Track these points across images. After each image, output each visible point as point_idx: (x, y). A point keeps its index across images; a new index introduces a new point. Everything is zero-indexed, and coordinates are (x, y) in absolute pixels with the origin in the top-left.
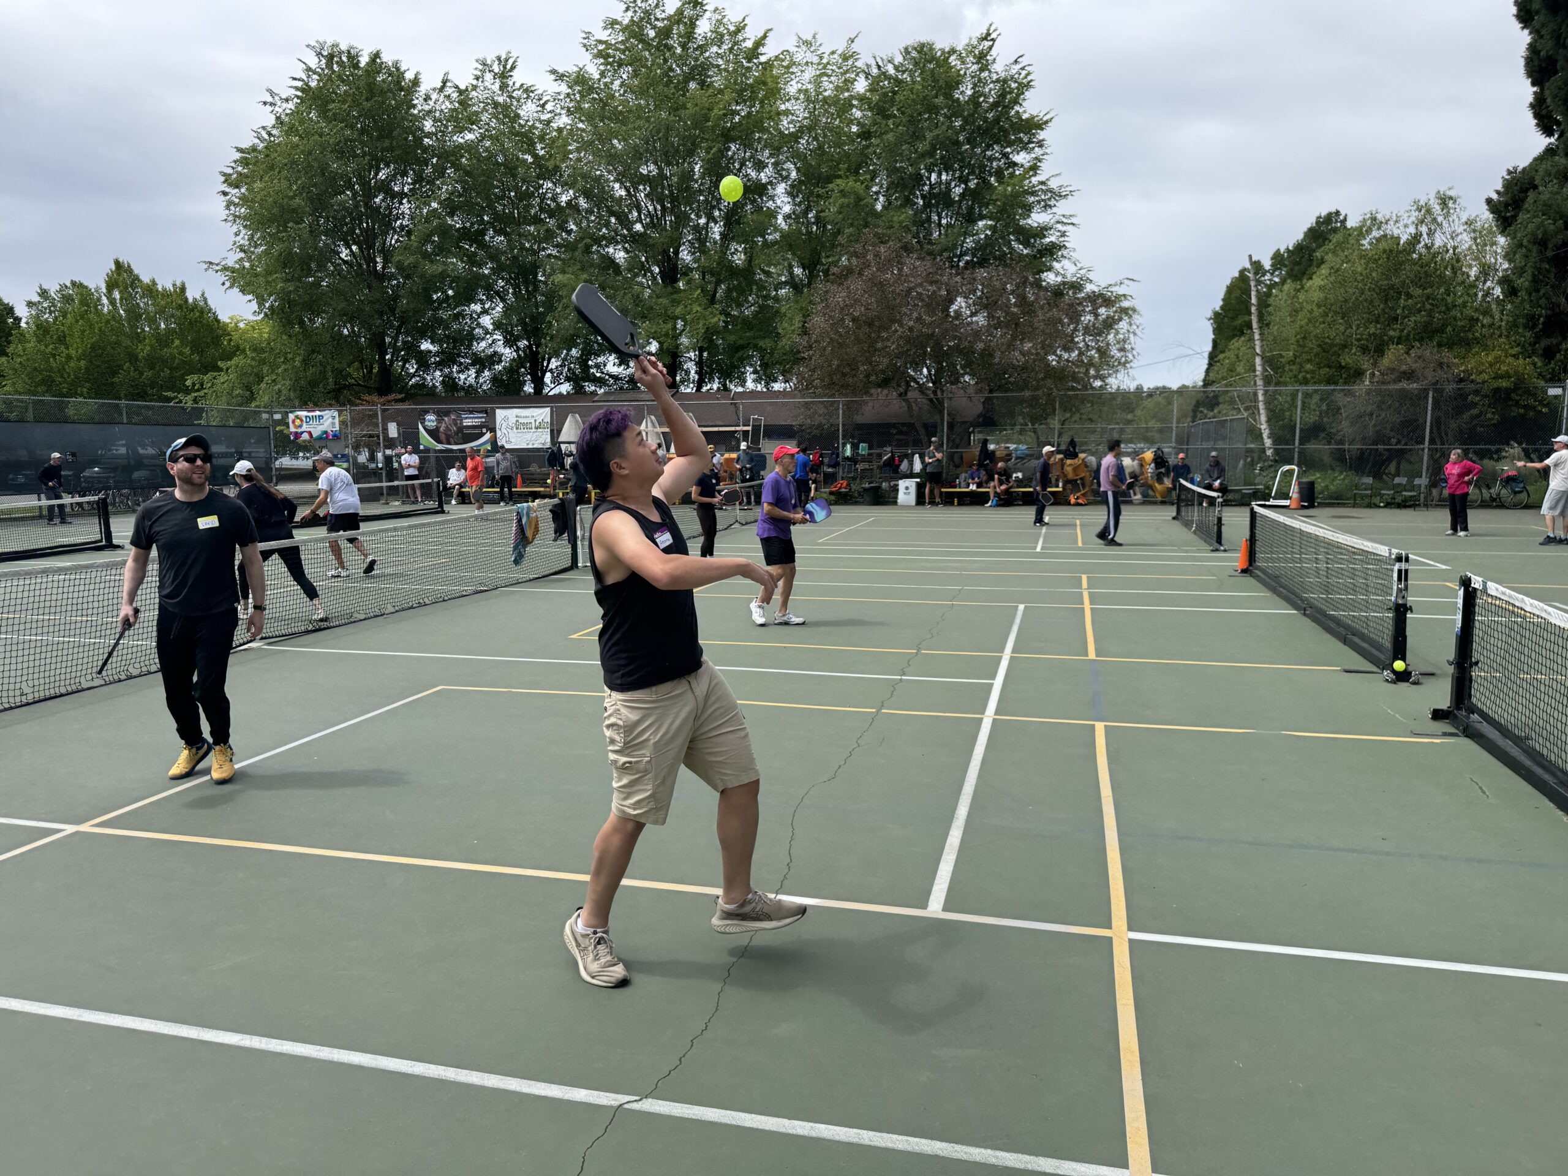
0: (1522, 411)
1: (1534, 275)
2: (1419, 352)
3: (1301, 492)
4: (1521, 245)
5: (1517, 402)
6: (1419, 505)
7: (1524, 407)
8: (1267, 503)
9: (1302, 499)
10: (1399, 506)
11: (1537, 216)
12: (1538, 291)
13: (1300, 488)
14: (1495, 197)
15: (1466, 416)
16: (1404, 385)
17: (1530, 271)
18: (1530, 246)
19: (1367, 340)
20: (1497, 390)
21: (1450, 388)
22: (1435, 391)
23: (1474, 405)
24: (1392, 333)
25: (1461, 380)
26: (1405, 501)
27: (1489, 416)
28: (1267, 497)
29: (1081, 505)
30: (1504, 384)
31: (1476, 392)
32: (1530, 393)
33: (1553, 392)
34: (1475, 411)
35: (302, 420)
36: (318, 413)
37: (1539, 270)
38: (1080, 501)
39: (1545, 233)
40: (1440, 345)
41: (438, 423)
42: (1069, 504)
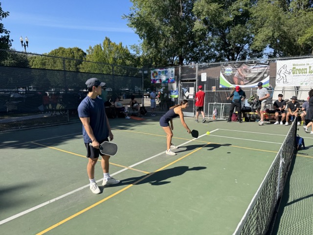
35: (157, 74)
36: (165, 70)
41: (234, 72)
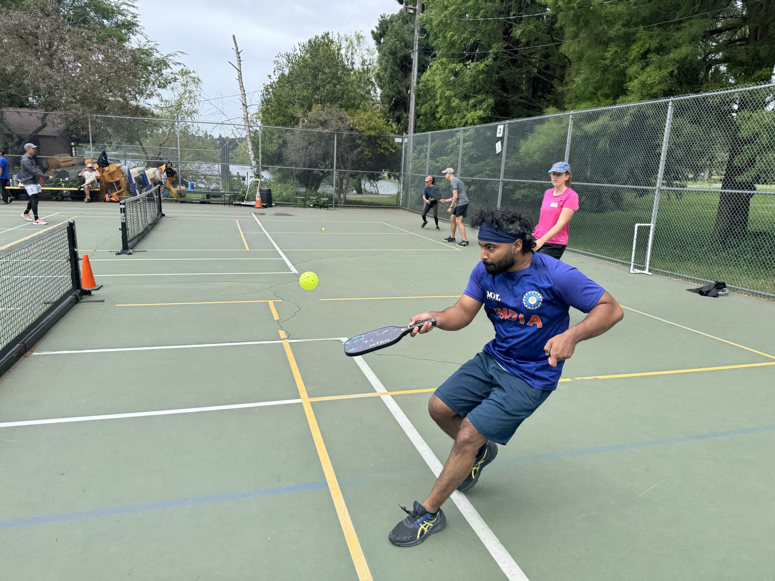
0: (382, 151)
1: (391, 73)
2: (329, 110)
3: (262, 196)
4: (385, 55)
5: (380, 145)
6: (332, 206)
7: (384, 148)
8: (242, 203)
9: (262, 201)
10: (321, 207)
11: (392, 38)
12: (393, 83)
13: (261, 194)
14: (375, 30)
15: (355, 152)
16: (320, 129)
17: (389, 70)
18: (389, 56)
19: (302, 99)
20: (370, 137)
21: (346, 133)
22: (339, 135)
23: (359, 146)
24: (316, 97)
25: (352, 129)
26: (324, 203)
27: (366, 153)
28: (242, 199)
29: (114, 202)
30: (373, 133)
31: (360, 138)
32: (386, 140)
33: (398, 140)
34: (359, 150)
37: (394, 70)
38: (113, 199)
39: (396, 48)
40: (341, 106)
42: (105, 201)
